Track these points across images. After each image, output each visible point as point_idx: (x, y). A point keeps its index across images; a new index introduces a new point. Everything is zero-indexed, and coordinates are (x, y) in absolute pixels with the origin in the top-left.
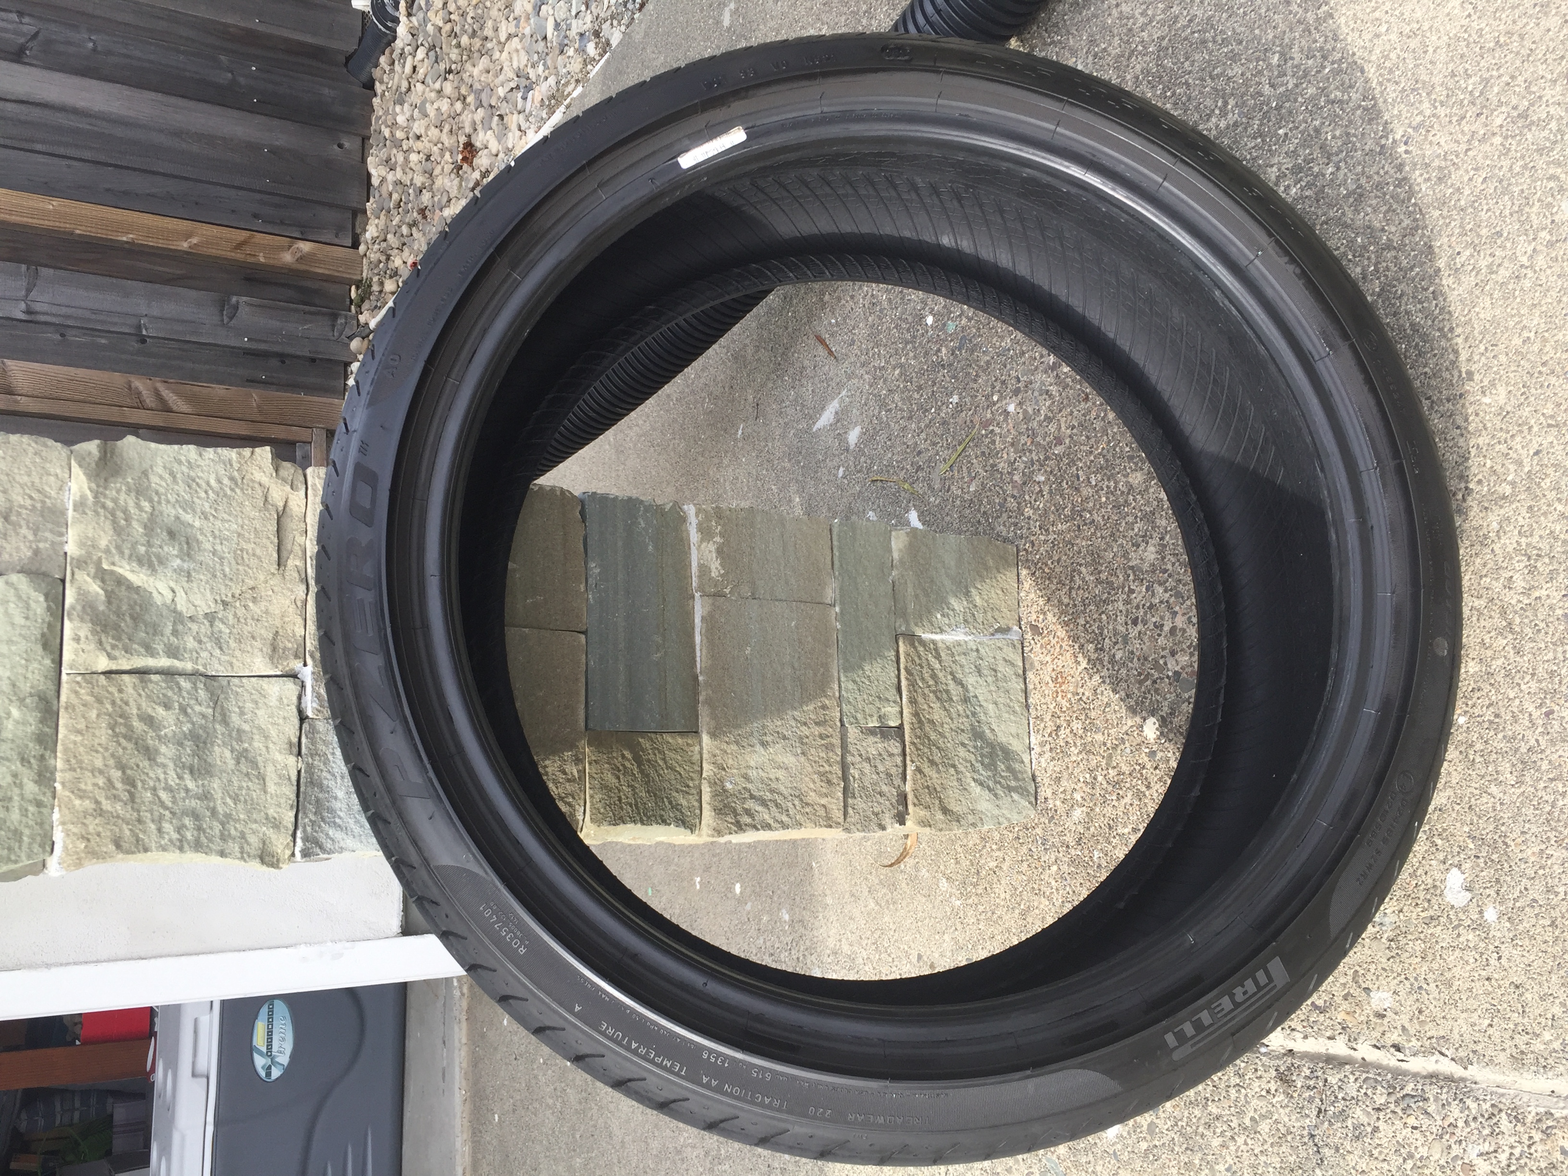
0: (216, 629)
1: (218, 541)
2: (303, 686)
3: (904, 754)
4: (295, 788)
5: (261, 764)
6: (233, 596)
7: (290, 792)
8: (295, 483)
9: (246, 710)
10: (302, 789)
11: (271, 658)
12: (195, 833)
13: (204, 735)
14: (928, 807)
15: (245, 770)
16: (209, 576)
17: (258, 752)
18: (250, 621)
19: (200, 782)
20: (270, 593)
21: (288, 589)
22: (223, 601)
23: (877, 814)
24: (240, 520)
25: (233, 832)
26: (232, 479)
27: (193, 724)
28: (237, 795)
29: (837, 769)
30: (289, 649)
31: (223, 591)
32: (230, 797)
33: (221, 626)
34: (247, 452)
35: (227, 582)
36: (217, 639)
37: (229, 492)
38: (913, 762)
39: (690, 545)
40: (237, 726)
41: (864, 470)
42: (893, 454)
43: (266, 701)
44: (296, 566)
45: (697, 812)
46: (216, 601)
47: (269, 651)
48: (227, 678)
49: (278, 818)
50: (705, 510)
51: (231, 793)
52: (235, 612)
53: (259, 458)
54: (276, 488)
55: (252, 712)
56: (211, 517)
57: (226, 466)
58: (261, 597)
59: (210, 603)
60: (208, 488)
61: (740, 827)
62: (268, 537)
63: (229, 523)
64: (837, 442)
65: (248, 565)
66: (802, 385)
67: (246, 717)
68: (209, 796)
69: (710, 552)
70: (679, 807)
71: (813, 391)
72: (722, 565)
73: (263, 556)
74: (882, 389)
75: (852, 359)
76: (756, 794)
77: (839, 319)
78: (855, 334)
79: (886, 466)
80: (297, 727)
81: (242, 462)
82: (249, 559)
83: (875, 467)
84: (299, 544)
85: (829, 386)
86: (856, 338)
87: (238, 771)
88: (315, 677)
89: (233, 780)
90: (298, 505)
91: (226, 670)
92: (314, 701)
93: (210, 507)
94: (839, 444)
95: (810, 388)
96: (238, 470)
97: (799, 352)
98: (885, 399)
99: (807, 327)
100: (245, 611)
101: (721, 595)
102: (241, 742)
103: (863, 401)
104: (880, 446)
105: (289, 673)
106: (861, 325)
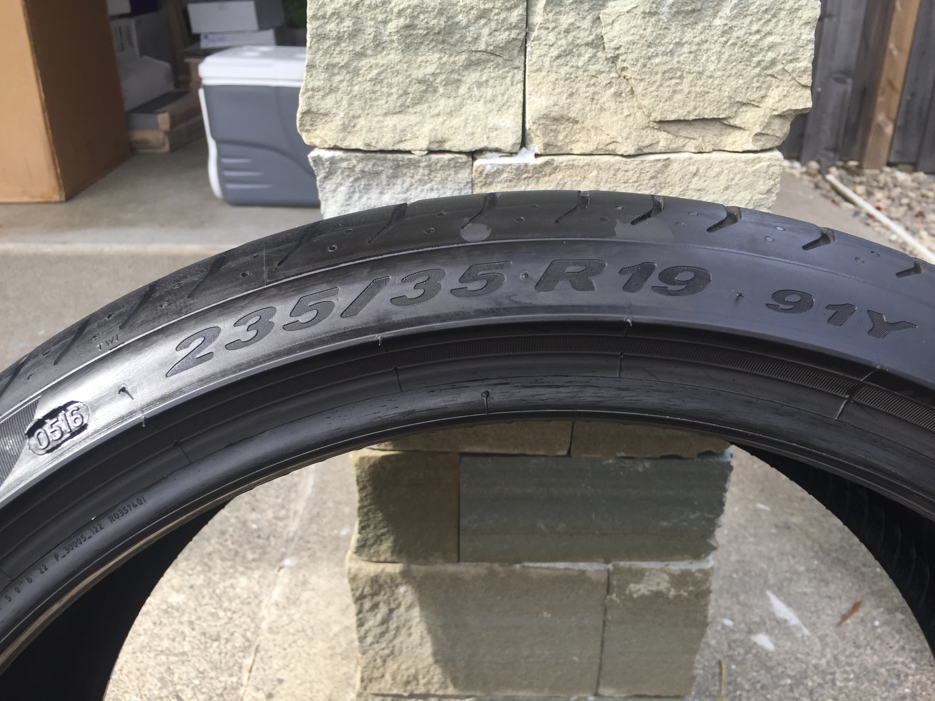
0: (583, 49)
1: (694, 48)
2: (511, 154)
4: (390, 148)
5: (418, 108)
6: (623, 69)
7: (385, 143)
8: (763, 138)
9: (483, 89)
10: (389, 156)
11: (546, 117)
12: (334, 34)
13: (453, 41)
15: (410, 90)
16: (650, 39)
17: (433, 105)
18: (591, 90)
19: (395, 38)
20: (626, 113)
21: (630, 134)
22: (617, 57)
24: (719, 73)
25: (337, 78)
26: (773, 63)
27: (467, 27)
28: (382, 81)
29: (421, 690)
30: (556, 137)
31: (630, 56)
32: (379, 74)
33: (586, 57)
34: (807, 80)
35: (642, 61)
36: (571, 52)
37: (756, 59)
39: (666, 563)
40: (464, 78)
41: (730, 653)
42: (748, 691)
43: (495, 112)
44: (658, 142)
45: (374, 559)
46: (618, 49)
47: (554, 114)
48: (522, 66)
49: (355, 129)
50: (706, 580)
51: (384, 74)
52: (603, 72)
53: (797, 94)
54: (757, 116)
55: (481, 96)
56: (724, 39)
57: (790, 55)
58: (620, 102)
59: (615, 42)
60: (763, 34)
61: (359, 599)
62: (695, 108)
63: (716, 62)
64: (757, 619)
65: (661, 85)
66: (810, 580)
67: (475, 89)
68: (379, 49)
69: (658, 584)
70: (378, 542)
71: (805, 594)
72: (643, 596)
73: (672, 103)
74: (813, 681)
75: (840, 644)
76: (395, 614)
77: (879, 631)
78: (866, 649)
79: (735, 680)
80: (462, 149)
81: (794, 75)
82: (669, 86)
83: (733, 667)
84: (684, 146)
85: (812, 613)
86: (862, 650)
87: (411, 82)
88: (522, 168)
89: (399, 76)
90: (735, 142)
91: (533, 64)
92: (493, 168)
93: (738, 38)
94: (755, 623)
95: (808, 590)
96: (784, 69)
97: (842, 579)
98: (803, 684)
99: (867, 590)
100: (604, 84)
101: (609, 590)
102: (445, 85)
103: (799, 655)
104: (755, 674)
105: (528, 138)
106: (876, 658)
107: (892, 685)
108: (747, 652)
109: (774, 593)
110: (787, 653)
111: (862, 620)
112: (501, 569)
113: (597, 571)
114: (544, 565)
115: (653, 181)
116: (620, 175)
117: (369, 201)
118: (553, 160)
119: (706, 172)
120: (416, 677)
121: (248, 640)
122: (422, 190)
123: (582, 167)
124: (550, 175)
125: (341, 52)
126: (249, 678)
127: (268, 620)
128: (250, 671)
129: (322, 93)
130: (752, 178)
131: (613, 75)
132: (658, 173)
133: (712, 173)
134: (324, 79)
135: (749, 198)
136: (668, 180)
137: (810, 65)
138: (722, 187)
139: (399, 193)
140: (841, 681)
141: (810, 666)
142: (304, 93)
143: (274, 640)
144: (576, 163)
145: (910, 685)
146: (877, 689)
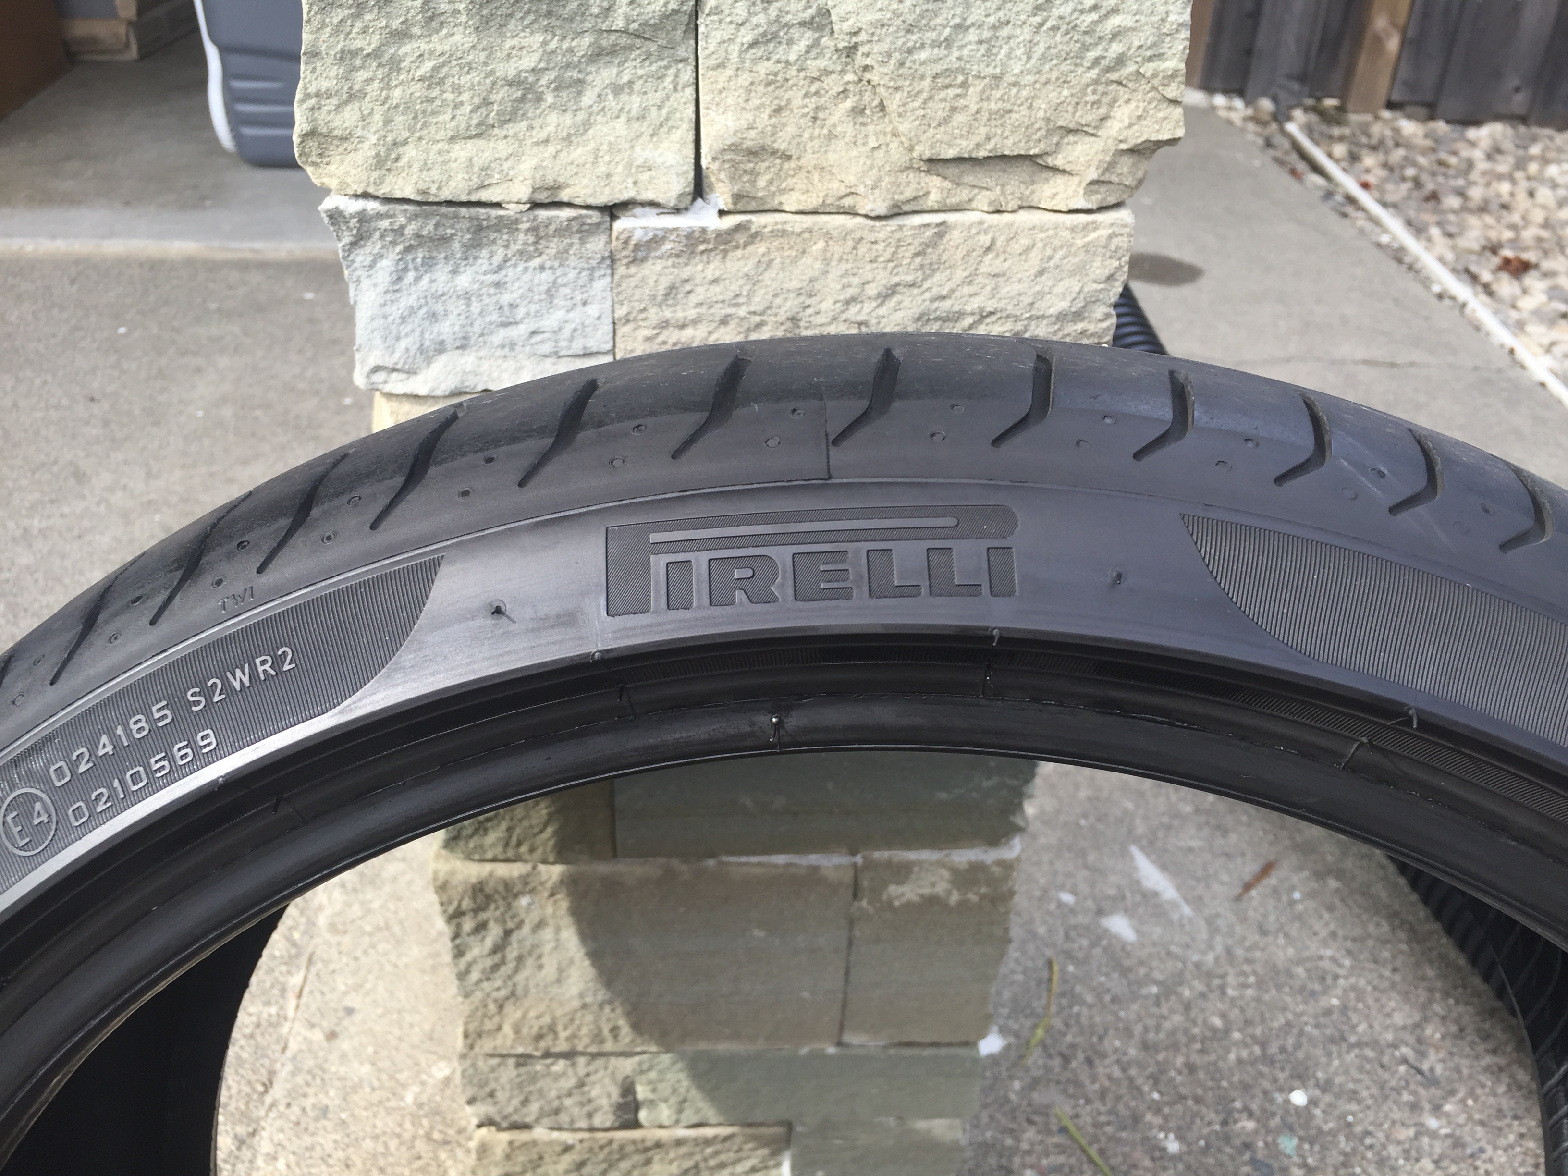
0: (795, 32)
1: (986, 34)
2: (677, 211)
3: (592, 1130)
4: (464, 198)
5: (511, 129)
6: (866, 68)
7: (455, 189)
8: (1103, 189)
9: (624, 97)
10: (463, 211)
11: (735, 148)
13: (566, 12)
14: (508, 1157)
15: (493, 97)
16: (910, 19)
17: (536, 123)
18: (812, 102)
20: (873, 143)
21: (880, 179)
22: (855, 47)
23: (492, 1095)
24: (1030, 78)
25: (362, 75)
26: (1120, 61)
28: (442, 81)
29: (562, 1046)
30: (753, 182)
31: (876, 48)
32: (436, 69)
33: (801, 46)
34: (1177, 91)
35: (897, 55)
36: (775, 36)
37: (1091, 55)
38: (581, 1141)
39: (947, 852)
40: (590, 78)
41: (1067, 946)
42: (1090, 1007)
43: (646, 138)
44: (927, 193)
45: (477, 857)
46: (856, 34)
47: (748, 144)
48: (692, 57)
49: (400, 164)
50: (1007, 877)
51: (446, 69)
52: (833, 72)
53: (1161, 115)
54: (1094, 150)
55: (621, 110)
56: (1038, 19)
57: (1150, 48)
58: (863, 124)
59: (851, 22)
60: (1103, 11)
61: (455, 917)
62: (988, 138)
63: (1024, 58)
64: (1112, 892)
65: (931, 98)
66: (1199, 827)
67: (611, 97)
68: (434, 24)
69: (933, 885)
70: (482, 832)
71: (1190, 850)
72: (908, 905)
73: (949, 129)
74: (1192, 989)
75: (1238, 929)
76: (514, 938)
77: (1300, 907)
78: (1276, 937)
79: (1072, 989)
80: (591, 201)
81: (1156, 82)
82: (944, 100)
83: (1071, 968)
84: (970, 200)
85: (1198, 880)
86: (1270, 938)
87: (494, 83)
88: (697, 235)
89: (473, 74)
90: (1055, 195)
91: (710, 55)
92: (646, 234)
93: (1061, 18)
94: (1108, 897)
95: (1194, 844)
96: (1138, 73)
97: (1249, 825)
98: (1176, 993)
99: (1287, 842)
100: (834, 92)
101: (856, 894)
102: (556, 89)
103: (1173, 949)
104: (1103, 979)
105: (705, 182)
106: (1291, 951)
107: (1313, 994)
108: (1093, 945)
109: (1142, 849)
110: (1155, 944)
111: (1275, 891)
112: (684, 868)
113: (837, 867)
114: (753, 859)
115: (918, 260)
116: (863, 249)
117: (434, 285)
118: (749, 221)
119: (1008, 245)
120: (552, 1029)
121: (294, 944)
122: (526, 269)
123: (799, 235)
124: (745, 246)
125: (364, 31)
126: (298, 1007)
127: (328, 911)
128: (300, 996)
129: (334, 101)
130: (1082, 256)
131: (850, 77)
132: (927, 246)
133: (1016, 247)
134: (336, 77)
135: (1077, 289)
136: (944, 257)
137: (1182, 66)
138: (1033, 271)
139: (485, 273)
140: (1234, 989)
141: (1190, 966)
142: (302, 101)
143: (339, 944)
144: (788, 227)
145: (1339, 992)
146: (1288, 999)
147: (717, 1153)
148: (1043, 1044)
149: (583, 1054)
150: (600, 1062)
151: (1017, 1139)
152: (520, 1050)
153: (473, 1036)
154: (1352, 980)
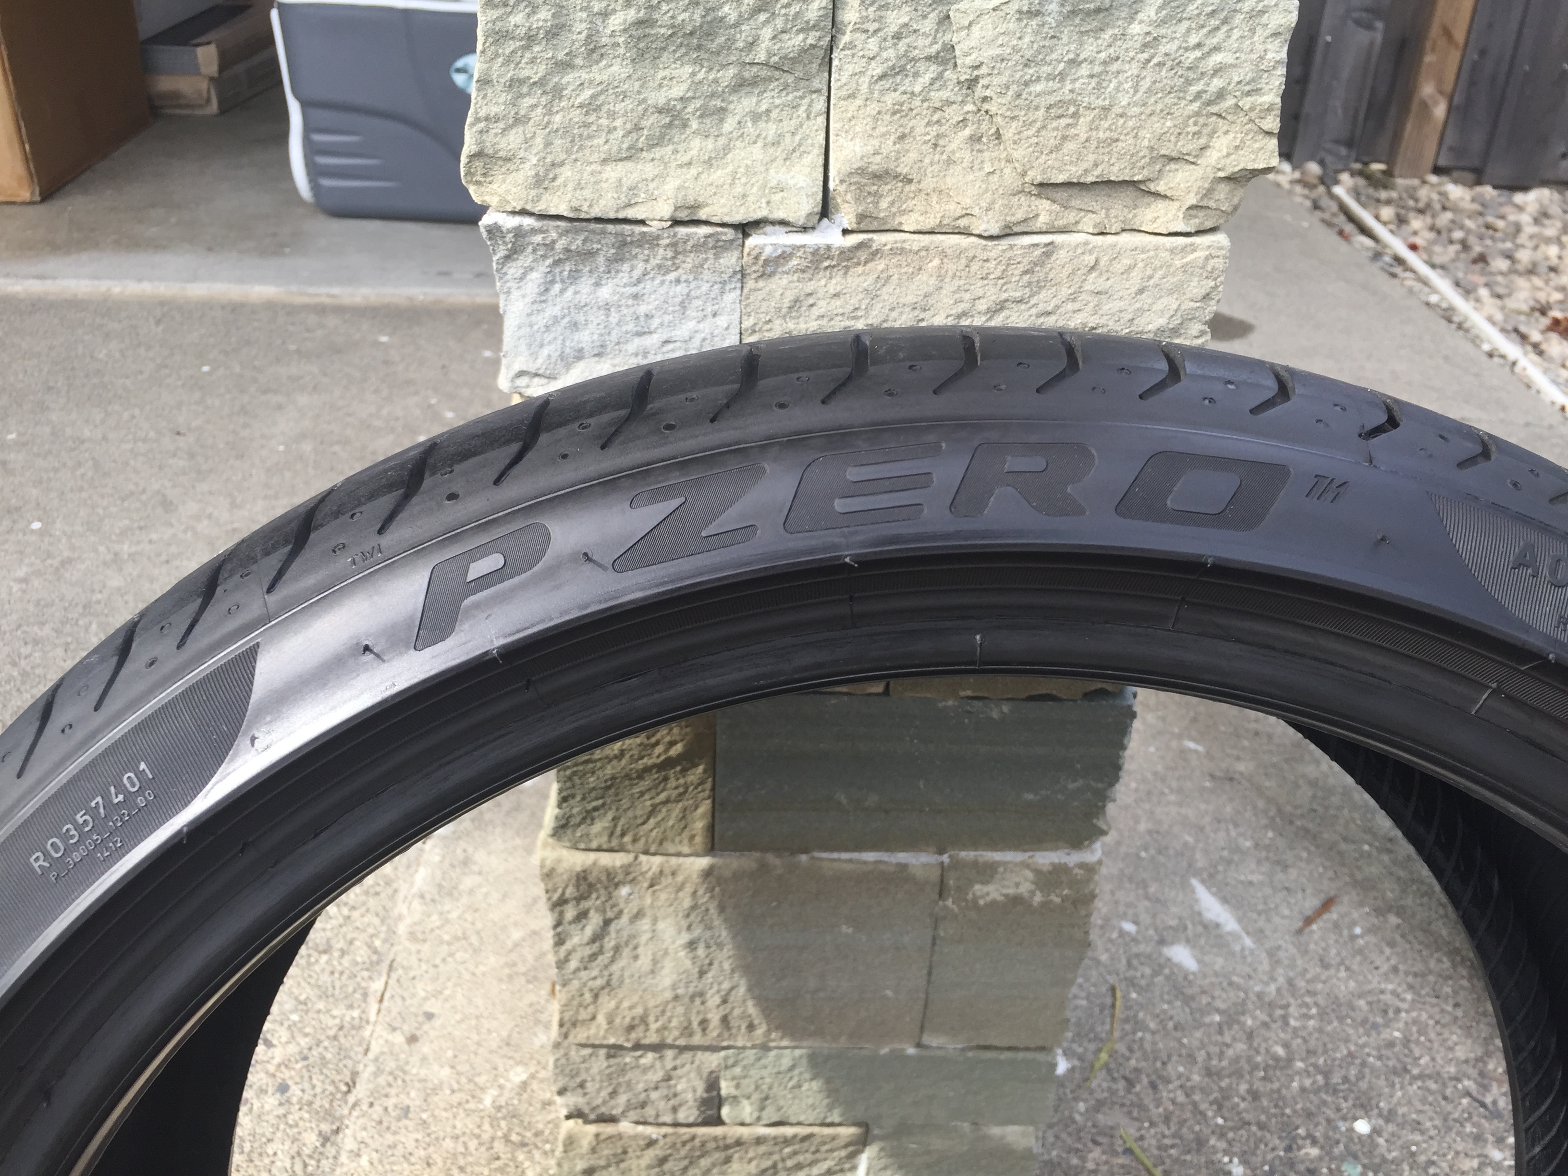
0: (921, 66)
1: (1097, 69)
2: (804, 229)
3: (676, 1125)
4: (612, 215)
5: (657, 153)
6: (985, 99)
7: (605, 206)
8: (1201, 214)
9: (762, 124)
10: (610, 228)
11: (861, 171)
12: (522, 31)
13: (714, 46)
14: (593, 1150)
15: (644, 123)
16: (1028, 54)
17: (681, 147)
18: (934, 130)
19: (621, 40)
20: (988, 169)
21: (993, 202)
22: (976, 80)
23: (582, 1085)
24: (1136, 110)
25: (527, 102)
26: (1221, 95)
27: (737, 25)
28: (599, 108)
29: (652, 1038)
30: (876, 204)
31: (996, 81)
32: (594, 97)
33: (926, 79)
34: (1273, 123)
35: (1014, 88)
36: (903, 69)
37: (1194, 89)
38: (665, 1136)
39: (1030, 854)
40: (732, 107)
41: (1131, 973)
42: (1153, 1033)
43: (780, 162)
44: (1037, 216)
45: (582, 846)
46: (977, 67)
47: (873, 168)
48: (825, 88)
49: (556, 183)
50: (1089, 880)
51: (603, 97)
52: (954, 103)
53: (1257, 145)
54: (1193, 179)
55: (758, 136)
56: (1146, 56)
57: (1248, 83)
58: (979, 151)
59: (973, 56)
60: (1206, 49)
61: (558, 904)
62: (1096, 165)
63: (1132, 91)
64: (1173, 923)
65: (1044, 127)
66: (1259, 862)
67: (749, 124)
68: (595, 56)
69: (1017, 885)
70: (589, 821)
71: (1251, 883)
72: (994, 903)
73: (1060, 156)
74: (1254, 1018)
75: (1299, 962)
76: (613, 928)
77: (1361, 942)
78: (1338, 970)
79: (1136, 1016)
80: (727, 219)
81: (1253, 115)
82: (1057, 129)
83: (1134, 995)
84: (1077, 223)
85: (1259, 913)
86: (1332, 971)
87: (645, 110)
88: (822, 252)
89: (627, 101)
90: (1156, 218)
91: (841, 87)
92: (775, 250)
93: (1166, 55)
94: (1171, 927)
95: (1255, 878)
96: (1237, 106)
97: (1309, 861)
98: (1238, 1022)
99: (1347, 879)
100: (954, 121)
101: (942, 892)
102: (701, 116)
103: (1235, 979)
104: (1166, 1006)
105: (831, 203)
106: (1352, 984)
107: (1375, 1026)
108: (1156, 973)
109: (1203, 882)
110: (1216, 974)
111: (1336, 926)
112: (777, 862)
113: (924, 865)
114: (845, 856)
115: (1026, 278)
116: (975, 266)
117: (578, 296)
118: (870, 240)
119: (1111, 264)
120: (644, 1020)
121: (376, 952)
122: (663, 282)
123: (917, 253)
124: (866, 263)
125: (533, 61)
126: (379, 1011)
127: (408, 921)
128: (381, 1000)
129: (501, 125)
130: (1180, 276)
131: (970, 107)
132: (1036, 265)
133: (1118, 267)
134: (505, 103)
135: (1175, 307)
136: (1051, 276)
137: (1278, 100)
138: (1134, 290)
139: (625, 286)
140: (1296, 1019)
141: (1251, 995)
142: (473, 125)
143: (419, 952)
144: (907, 246)
145: (1401, 1025)
146: (1351, 1031)
147: (795, 1153)
148: (1106, 1067)
149: (672, 1047)
150: (687, 1056)
151: (1083, 1159)
152: (612, 1041)
153: (567, 1025)
154: (1414, 1014)
